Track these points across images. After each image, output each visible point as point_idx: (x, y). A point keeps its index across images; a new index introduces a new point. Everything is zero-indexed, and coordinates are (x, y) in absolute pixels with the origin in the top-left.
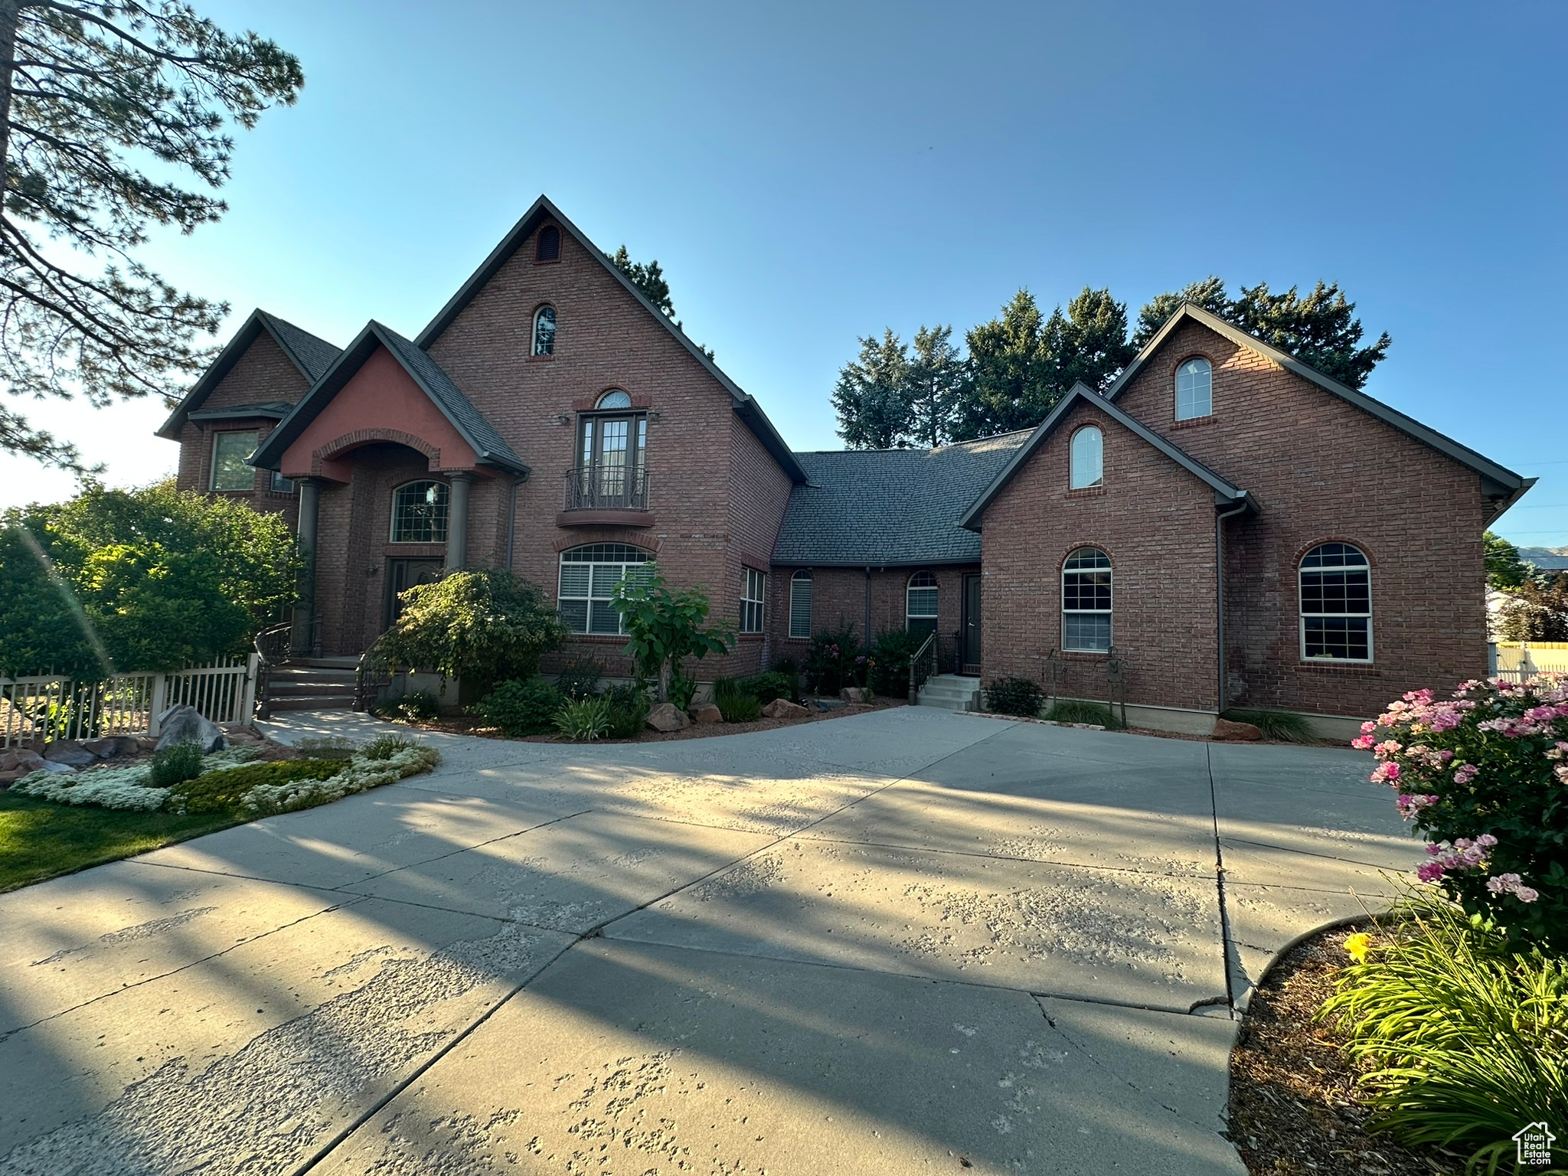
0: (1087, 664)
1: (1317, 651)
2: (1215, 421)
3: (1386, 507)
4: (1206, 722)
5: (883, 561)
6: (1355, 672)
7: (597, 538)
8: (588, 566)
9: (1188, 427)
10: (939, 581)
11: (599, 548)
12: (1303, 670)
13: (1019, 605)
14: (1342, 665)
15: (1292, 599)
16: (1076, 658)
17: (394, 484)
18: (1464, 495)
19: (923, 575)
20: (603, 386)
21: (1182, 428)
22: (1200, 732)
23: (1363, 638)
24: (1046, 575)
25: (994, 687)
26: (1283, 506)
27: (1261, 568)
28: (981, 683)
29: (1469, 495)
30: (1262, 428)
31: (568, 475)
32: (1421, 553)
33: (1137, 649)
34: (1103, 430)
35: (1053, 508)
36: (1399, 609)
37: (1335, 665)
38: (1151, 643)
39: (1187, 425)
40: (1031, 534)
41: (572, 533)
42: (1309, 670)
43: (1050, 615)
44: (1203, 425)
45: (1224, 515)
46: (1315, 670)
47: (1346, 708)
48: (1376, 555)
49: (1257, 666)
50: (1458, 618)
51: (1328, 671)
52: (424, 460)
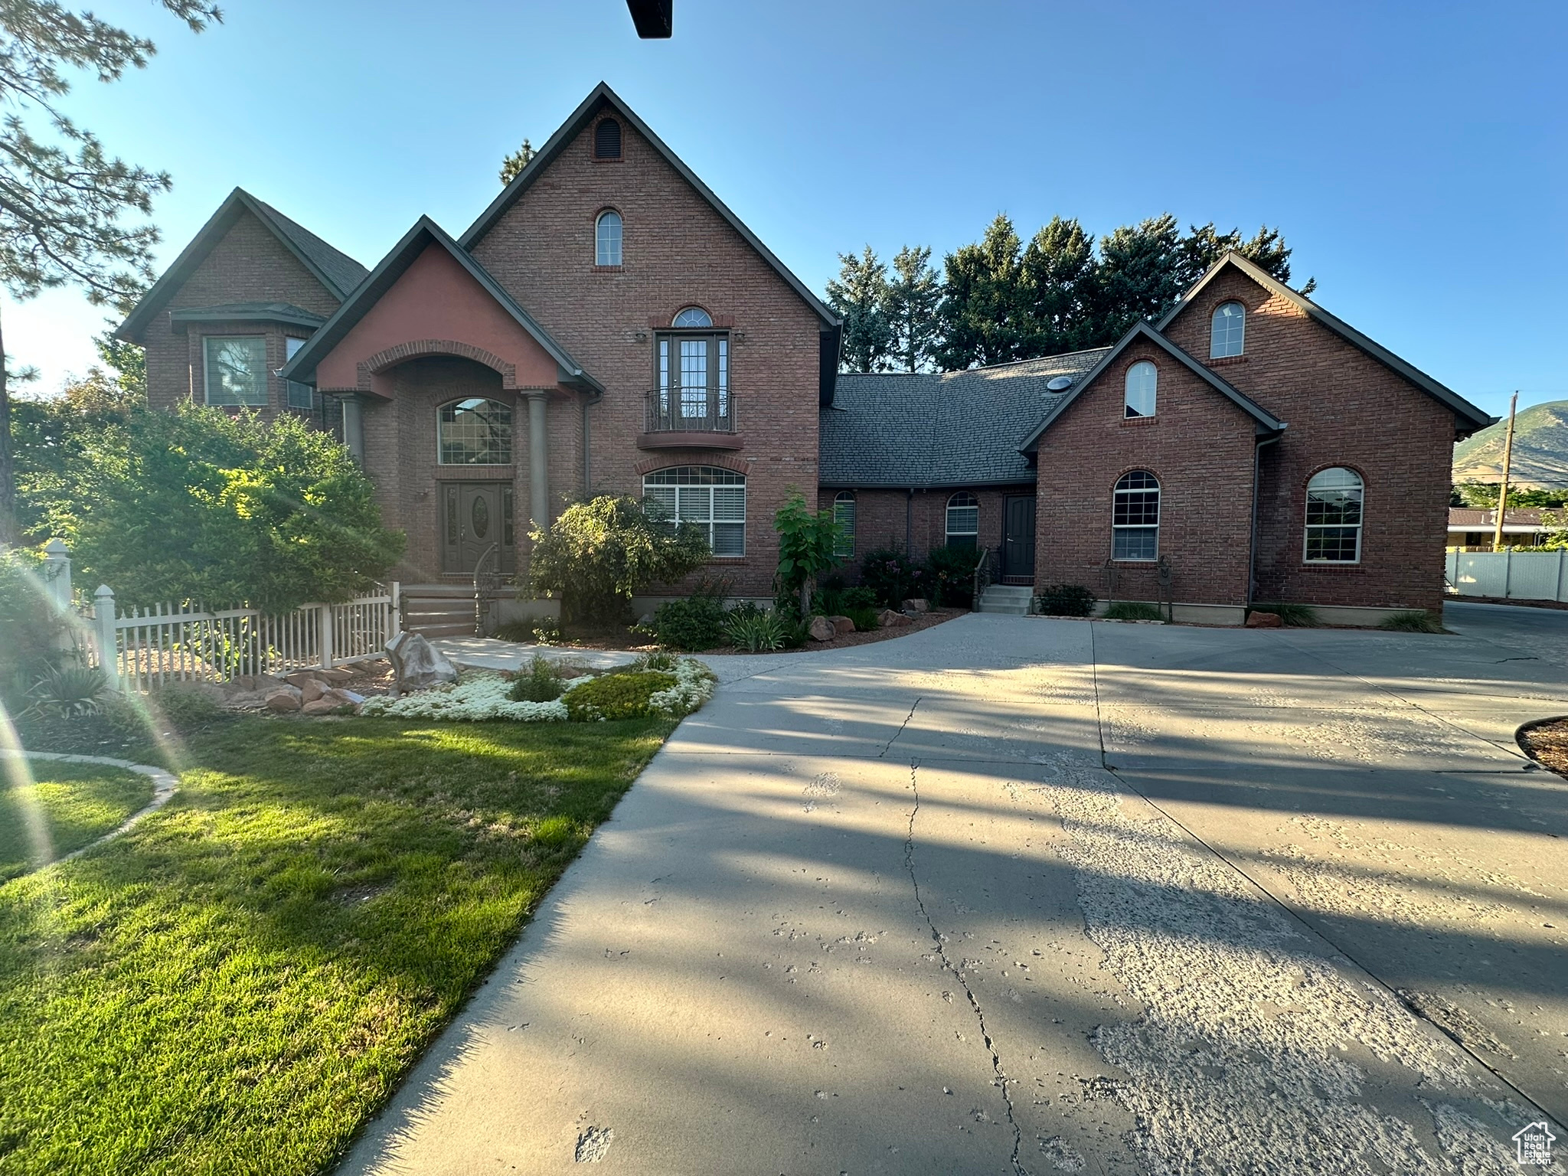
0: (1134, 571)
1: (1317, 555)
2: (1246, 361)
3: (1382, 438)
4: (1237, 614)
5: (927, 483)
6: (1345, 571)
7: (682, 460)
8: (674, 489)
9: (1222, 365)
10: (980, 500)
11: (684, 471)
12: (1305, 571)
13: (1072, 522)
14: (1336, 565)
15: (1300, 513)
16: (1125, 566)
17: (439, 401)
18: (1442, 429)
19: (961, 496)
20: (681, 303)
21: (1217, 366)
22: (1230, 622)
23: (1353, 544)
24: (1099, 495)
25: (1047, 593)
26: (1299, 436)
27: (1276, 488)
28: (1034, 591)
29: (1445, 429)
30: (1286, 368)
31: (647, 396)
32: (1405, 476)
33: (1180, 557)
34: (1157, 365)
35: (1108, 435)
36: (1384, 520)
37: (1331, 565)
38: (1193, 552)
39: (1221, 363)
40: (1086, 458)
41: (656, 456)
42: (1309, 571)
43: (1102, 530)
44: (1236, 363)
45: (1262, 444)
46: (1315, 571)
47: (1336, 599)
48: (1370, 477)
49: (1267, 569)
50: (1427, 527)
51: (1325, 571)
52: (499, 377)
